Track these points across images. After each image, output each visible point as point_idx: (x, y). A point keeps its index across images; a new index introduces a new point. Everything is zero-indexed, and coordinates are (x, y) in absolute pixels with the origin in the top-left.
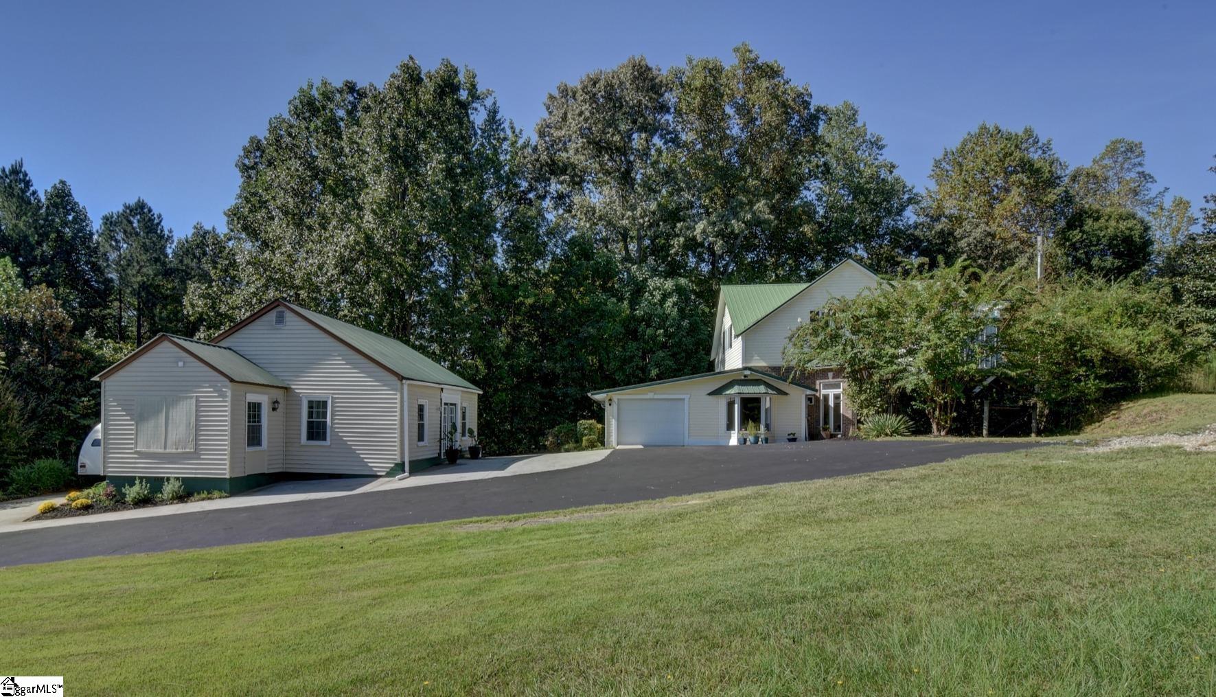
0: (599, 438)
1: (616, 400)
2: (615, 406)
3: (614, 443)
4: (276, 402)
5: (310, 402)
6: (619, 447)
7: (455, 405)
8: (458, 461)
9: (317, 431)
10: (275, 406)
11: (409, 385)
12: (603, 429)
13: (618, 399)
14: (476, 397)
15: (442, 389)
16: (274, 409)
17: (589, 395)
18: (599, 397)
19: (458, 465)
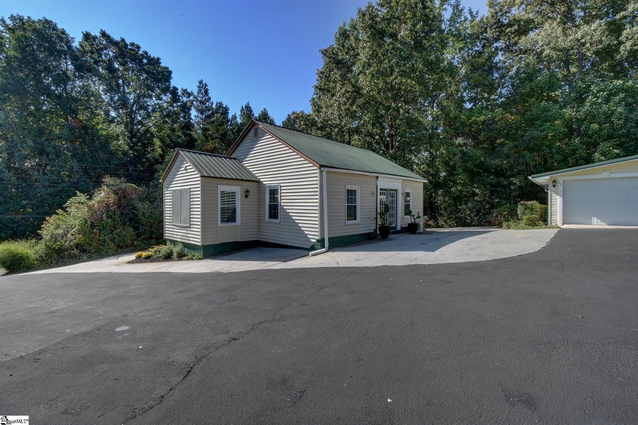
0: (541, 217)
1: (561, 182)
2: (560, 188)
3: (559, 222)
4: (247, 191)
5: (270, 190)
6: (565, 226)
7: (396, 190)
8: (390, 236)
9: (274, 211)
10: (247, 194)
11: (327, 172)
12: (546, 209)
13: (564, 181)
14: (421, 186)
15: (377, 177)
16: (246, 197)
17: (530, 178)
18: (541, 180)
19: (391, 240)
